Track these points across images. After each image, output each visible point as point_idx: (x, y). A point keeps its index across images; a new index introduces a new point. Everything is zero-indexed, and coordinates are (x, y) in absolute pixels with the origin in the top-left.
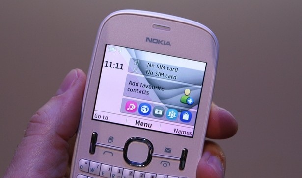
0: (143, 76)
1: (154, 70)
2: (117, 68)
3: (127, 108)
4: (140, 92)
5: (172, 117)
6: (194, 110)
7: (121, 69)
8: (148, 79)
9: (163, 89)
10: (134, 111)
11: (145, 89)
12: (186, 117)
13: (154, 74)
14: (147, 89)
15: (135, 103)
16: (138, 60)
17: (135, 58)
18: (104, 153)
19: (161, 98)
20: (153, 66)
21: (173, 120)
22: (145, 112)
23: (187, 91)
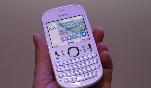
0: (63, 28)
1: (66, 24)
2: (54, 29)
3: (63, 40)
4: (65, 33)
5: (79, 36)
6: (86, 31)
7: (55, 29)
8: (65, 28)
9: (72, 29)
10: (66, 40)
11: (66, 31)
12: (84, 34)
13: (67, 26)
14: (67, 31)
15: (65, 37)
16: (59, 24)
17: (58, 23)
18: (62, 57)
19: (73, 32)
20: (65, 23)
21: (80, 37)
22: (70, 38)
23: (80, 26)
